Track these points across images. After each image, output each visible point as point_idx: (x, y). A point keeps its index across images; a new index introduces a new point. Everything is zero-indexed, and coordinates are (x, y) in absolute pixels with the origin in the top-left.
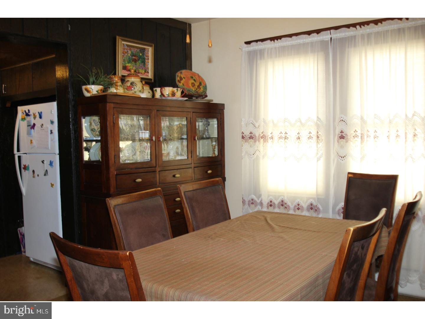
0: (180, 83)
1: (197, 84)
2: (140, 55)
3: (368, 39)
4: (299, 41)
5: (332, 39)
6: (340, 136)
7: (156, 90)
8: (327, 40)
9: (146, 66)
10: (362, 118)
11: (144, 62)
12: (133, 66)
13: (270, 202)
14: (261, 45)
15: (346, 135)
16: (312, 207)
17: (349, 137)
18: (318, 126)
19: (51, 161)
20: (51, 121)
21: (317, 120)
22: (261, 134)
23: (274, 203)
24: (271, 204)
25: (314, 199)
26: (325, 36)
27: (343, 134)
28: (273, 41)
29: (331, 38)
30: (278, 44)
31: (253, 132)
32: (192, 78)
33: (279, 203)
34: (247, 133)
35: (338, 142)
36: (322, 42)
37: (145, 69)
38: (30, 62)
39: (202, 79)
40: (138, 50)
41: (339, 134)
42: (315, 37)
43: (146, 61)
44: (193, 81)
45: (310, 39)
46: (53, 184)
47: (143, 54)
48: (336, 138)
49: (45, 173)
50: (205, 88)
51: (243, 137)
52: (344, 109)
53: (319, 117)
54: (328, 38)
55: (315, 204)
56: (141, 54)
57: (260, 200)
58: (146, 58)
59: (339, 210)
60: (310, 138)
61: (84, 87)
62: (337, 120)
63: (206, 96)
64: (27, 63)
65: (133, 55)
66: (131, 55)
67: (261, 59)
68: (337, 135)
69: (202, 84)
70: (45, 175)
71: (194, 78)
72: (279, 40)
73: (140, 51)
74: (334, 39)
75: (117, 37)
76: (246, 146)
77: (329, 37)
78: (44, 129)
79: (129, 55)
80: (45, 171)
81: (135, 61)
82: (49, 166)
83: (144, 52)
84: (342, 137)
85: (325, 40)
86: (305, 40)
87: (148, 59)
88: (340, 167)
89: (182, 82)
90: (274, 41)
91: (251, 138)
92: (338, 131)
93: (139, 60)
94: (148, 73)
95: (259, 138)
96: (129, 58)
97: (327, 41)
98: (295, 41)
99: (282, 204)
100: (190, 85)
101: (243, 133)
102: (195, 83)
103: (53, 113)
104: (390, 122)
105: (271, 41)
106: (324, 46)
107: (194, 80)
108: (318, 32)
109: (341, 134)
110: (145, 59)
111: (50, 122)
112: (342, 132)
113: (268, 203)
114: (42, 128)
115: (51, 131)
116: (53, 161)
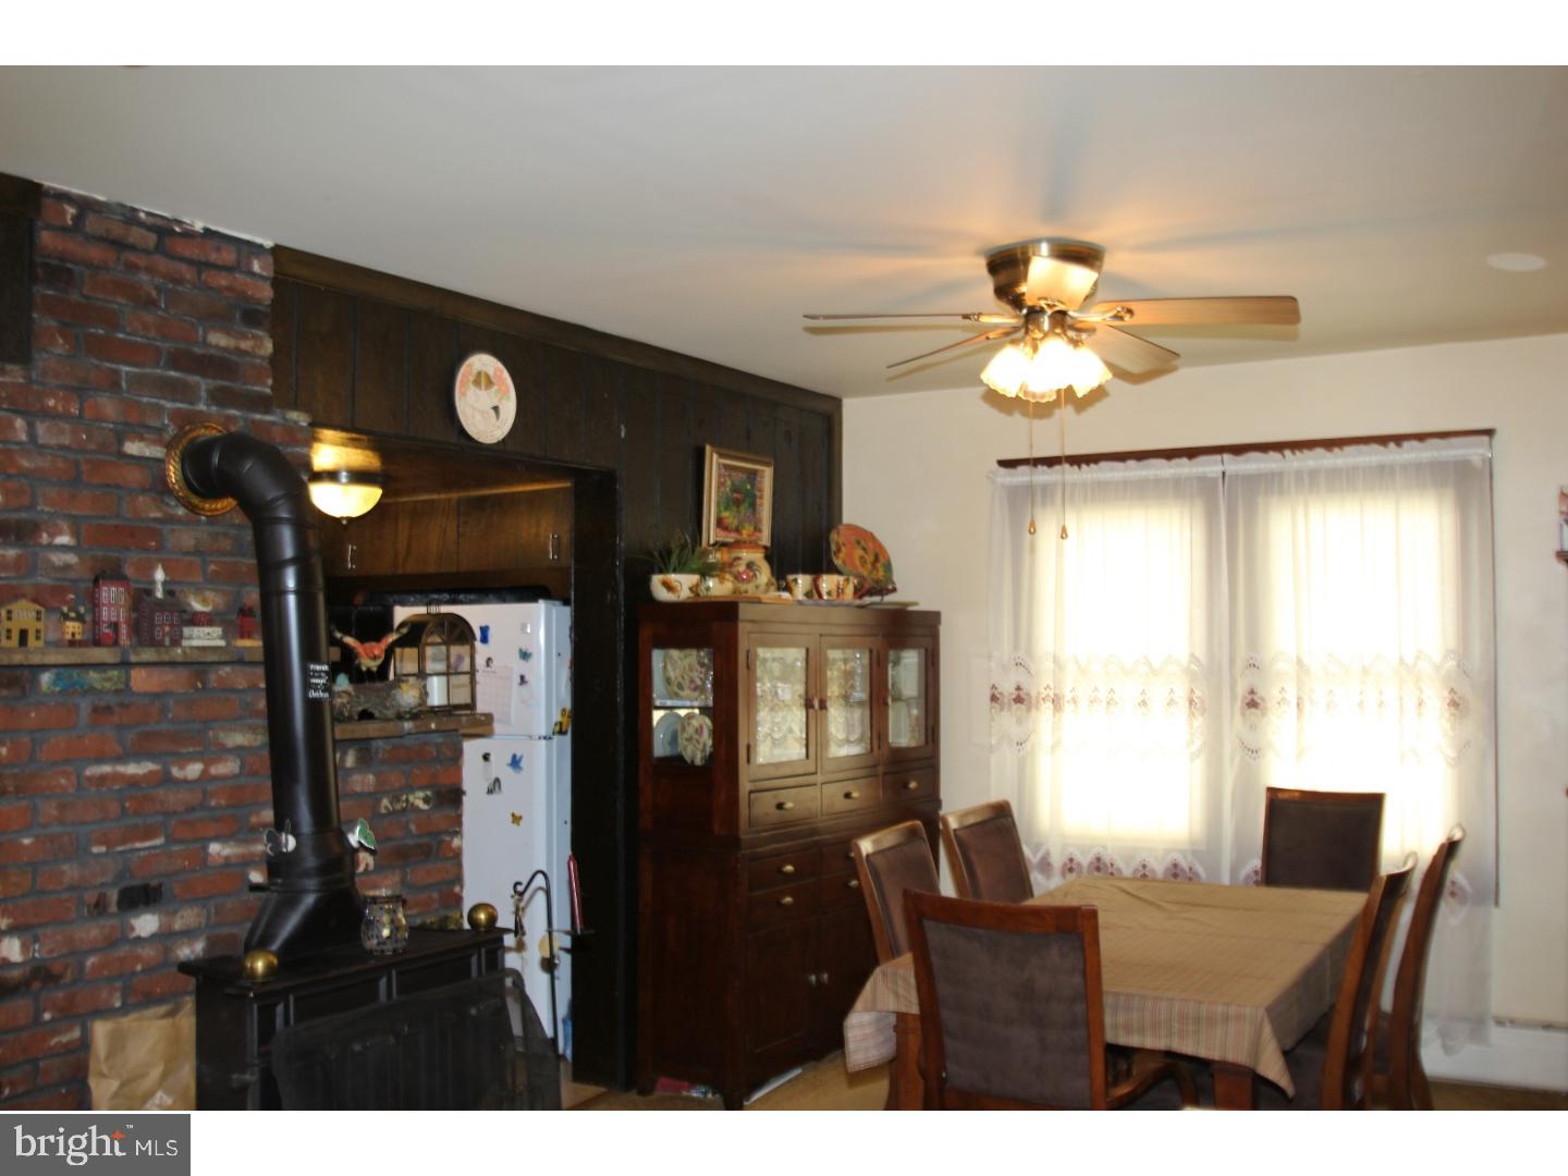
0: (837, 557)
1: (870, 558)
2: (747, 490)
3: (1311, 482)
4: (1144, 473)
5: (1227, 474)
6: (1247, 701)
7: (795, 580)
8: (1215, 475)
9: (757, 516)
10: (1299, 662)
11: (753, 506)
12: (734, 517)
13: (1068, 862)
14: (1047, 474)
15: (1263, 699)
16: (1175, 871)
17: (1269, 705)
18: (1192, 676)
19: (514, 756)
20: (521, 651)
21: (1191, 662)
22: (1043, 690)
23: (1079, 865)
24: (1070, 867)
25: (1183, 852)
26: (1210, 467)
27: (1255, 698)
28: (1076, 467)
29: (1224, 473)
30: (1089, 473)
31: (1024, 686)
32: (858, 543)
33: (1091, 863)
34: (1007, 688)
35: (1243, 714)
36: (1203, 480)
37: (756, 523)
38: (455, 496)
39: (880, 546)
40: (744, 476)
41: (1245, 698)
42: (1183, 467)
43: (758, 501)
44: (861, 552)
45: (1173, 471)
46: (517, 814)
47: (753, 486)
48: (1239, 704)
49: (492, 787)
50: (888, 567)
51: (994, 698)
52: (1254, 638)
53: (1196, 654)
54: (1217, 472)
55: (1184, 865)
56: (749, 487)
57: (1039, 855)
58: (758, 493)
59: (1248, 877)
60: (1171, 702)
61: (656, 579)
62: (1240, 663)
63: (894, 590)
64: (443, 496)
65: (735, 489)
66: (731, 490)
67: (1044, 504)
68: (1240, 698)
69: (881, 558)
70: (490, 791)
71: (863, 543)
72: (1092, 466)
73: (748, 478)
74: (1230, 477)
75: (708, 448)
76: (1007, 720)
77: (1219, 469)
78: (495, 672)
79: (728, 489)
80: (492, 781)
81: (737, 503)
82: (510, 770)
83: (754, 479)
84: (1253, 704)
85: (1210, 475)
86: (1158, 472)
87: (761, 497)
88: (1247, 774)
89: (842, 555)
90: (1079, 467)
91: (1019, 700)
92: (1241, 690)
93: (744, 501)
94: (760, 531)
95: (1038, 702)
96: (727, 498)
97: (1214, 480)
98: (1133, 470)
99: (1099, 865)
100: (857, 562)
101: (994, 687)
102: (866, 556)
103: (529, 631)
104: (1365, 671)
105: (1072, 464)
106: (1206, 490)
107: (864, 549)
108: (1192, 453)
109: (1250, 697)
110: (755, 497)
111: (517, 655)
112: (1252, 692)
113: (1065, 864)
114: (489, 669)
115: (522, 678)
116: (521, 757)
